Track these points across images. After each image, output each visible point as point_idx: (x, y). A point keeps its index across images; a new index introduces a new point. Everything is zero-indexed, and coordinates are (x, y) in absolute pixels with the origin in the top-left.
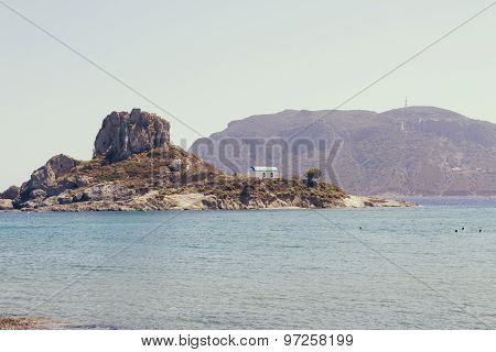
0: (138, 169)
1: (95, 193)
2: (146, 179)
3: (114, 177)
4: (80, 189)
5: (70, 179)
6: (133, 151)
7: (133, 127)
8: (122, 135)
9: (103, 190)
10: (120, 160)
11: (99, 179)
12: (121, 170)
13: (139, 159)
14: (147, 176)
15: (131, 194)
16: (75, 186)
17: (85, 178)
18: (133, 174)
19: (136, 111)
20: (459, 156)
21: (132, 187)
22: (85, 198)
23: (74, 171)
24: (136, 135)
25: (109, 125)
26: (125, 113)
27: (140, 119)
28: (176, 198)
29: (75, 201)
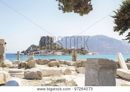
1: (40, 52)
5: (35, 49)
9: (42, 51)
16: (36, 51)
17: (38, 49)
20: (108, 45)
21: (47, 51)
22: (38, 53)
28: (57, 53)
29: (36, 53)
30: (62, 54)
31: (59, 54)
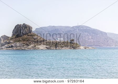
0: (25, 39)
1: (15, 45)
2: (27, 42)
3: (19, 41)
4: (10, 44)
5: (7, 41)
6: (23, 34)
7: (24, 28)
8: (21, 30)
9: (17, 44)
10: (20, 37)
11: (15, 41)
12: (21, 39)
13: (25, 36)
14: (28, 41)
15: (24, 45)
16: (9, 43)
17: (11, 41)
18: (24, 40)
19: (24, 24)
21: (24, 44)
22: (12, 47)
23: (8, 39)
24: (24, 30)
25: (17, 28)
26: (21, 25)
27: (25, 26)
28: (39, 46)
29: (9, 47)
30: (46, 47)
31: (42, 48)
